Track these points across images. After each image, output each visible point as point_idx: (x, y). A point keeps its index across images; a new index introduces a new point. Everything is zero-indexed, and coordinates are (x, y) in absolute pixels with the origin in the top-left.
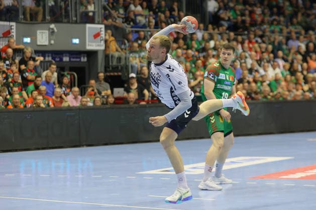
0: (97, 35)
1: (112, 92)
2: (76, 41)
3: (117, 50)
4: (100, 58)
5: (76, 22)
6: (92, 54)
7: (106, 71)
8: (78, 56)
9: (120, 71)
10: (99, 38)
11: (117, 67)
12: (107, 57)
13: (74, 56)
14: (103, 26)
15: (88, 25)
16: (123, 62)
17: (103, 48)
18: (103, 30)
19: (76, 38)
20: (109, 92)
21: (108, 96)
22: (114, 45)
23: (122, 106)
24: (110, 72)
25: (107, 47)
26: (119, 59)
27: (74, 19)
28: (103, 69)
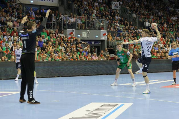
0: (104, 35)
1: (110, 56)
2: (97, 36)
3: (112, 40)
4: (106, 43)
5: (97, 30)
6: (102, 41)
7: (108, 48)
8: (98, 42)
9: (113, 48)
10: (105, 36)
11: (112, 46)
12: (108, 42)
13: (96, 42)
14: (107, 31)
15: (101, 31)
16: (114, 44)
17: (107, 39)
18: (107, 32)
19: (97, 35)
20: (109, 55)
21: (108, 57)
22: (111, 38)
23: (114, 60)
24: (109, 48)
25: (108, 38)
26: (113, 43)
27: (96, 28)
28: (107, 47)
